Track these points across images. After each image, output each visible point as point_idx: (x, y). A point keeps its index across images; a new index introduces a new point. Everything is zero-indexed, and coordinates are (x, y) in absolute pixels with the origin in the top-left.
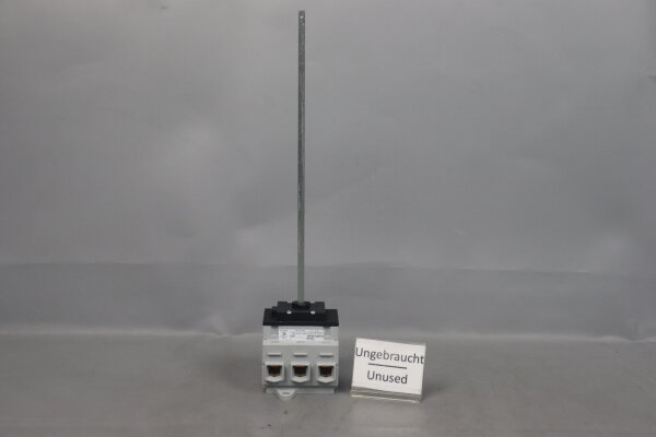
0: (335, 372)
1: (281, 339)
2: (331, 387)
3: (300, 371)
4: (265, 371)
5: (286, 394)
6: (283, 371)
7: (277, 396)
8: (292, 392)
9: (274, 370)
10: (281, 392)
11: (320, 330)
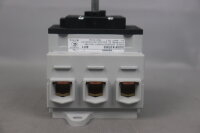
0: (140, 90)
1: (70, 51)
2: (135, 110)
3: (96, 89)
4: (50, 89)
5: (75, 119)
6: (73, 89)
7: (66, 121)
8: (85, 116)
9: (62, 89)
10: (70, 116)
11: (120, 39)
